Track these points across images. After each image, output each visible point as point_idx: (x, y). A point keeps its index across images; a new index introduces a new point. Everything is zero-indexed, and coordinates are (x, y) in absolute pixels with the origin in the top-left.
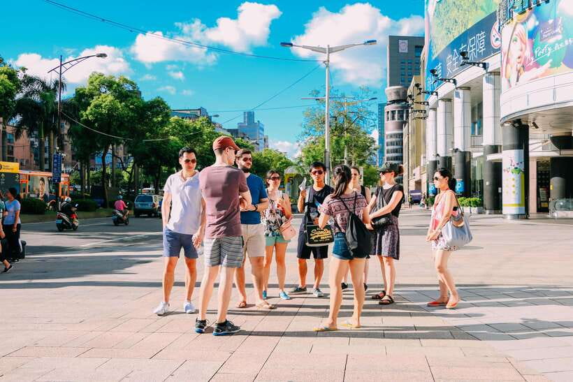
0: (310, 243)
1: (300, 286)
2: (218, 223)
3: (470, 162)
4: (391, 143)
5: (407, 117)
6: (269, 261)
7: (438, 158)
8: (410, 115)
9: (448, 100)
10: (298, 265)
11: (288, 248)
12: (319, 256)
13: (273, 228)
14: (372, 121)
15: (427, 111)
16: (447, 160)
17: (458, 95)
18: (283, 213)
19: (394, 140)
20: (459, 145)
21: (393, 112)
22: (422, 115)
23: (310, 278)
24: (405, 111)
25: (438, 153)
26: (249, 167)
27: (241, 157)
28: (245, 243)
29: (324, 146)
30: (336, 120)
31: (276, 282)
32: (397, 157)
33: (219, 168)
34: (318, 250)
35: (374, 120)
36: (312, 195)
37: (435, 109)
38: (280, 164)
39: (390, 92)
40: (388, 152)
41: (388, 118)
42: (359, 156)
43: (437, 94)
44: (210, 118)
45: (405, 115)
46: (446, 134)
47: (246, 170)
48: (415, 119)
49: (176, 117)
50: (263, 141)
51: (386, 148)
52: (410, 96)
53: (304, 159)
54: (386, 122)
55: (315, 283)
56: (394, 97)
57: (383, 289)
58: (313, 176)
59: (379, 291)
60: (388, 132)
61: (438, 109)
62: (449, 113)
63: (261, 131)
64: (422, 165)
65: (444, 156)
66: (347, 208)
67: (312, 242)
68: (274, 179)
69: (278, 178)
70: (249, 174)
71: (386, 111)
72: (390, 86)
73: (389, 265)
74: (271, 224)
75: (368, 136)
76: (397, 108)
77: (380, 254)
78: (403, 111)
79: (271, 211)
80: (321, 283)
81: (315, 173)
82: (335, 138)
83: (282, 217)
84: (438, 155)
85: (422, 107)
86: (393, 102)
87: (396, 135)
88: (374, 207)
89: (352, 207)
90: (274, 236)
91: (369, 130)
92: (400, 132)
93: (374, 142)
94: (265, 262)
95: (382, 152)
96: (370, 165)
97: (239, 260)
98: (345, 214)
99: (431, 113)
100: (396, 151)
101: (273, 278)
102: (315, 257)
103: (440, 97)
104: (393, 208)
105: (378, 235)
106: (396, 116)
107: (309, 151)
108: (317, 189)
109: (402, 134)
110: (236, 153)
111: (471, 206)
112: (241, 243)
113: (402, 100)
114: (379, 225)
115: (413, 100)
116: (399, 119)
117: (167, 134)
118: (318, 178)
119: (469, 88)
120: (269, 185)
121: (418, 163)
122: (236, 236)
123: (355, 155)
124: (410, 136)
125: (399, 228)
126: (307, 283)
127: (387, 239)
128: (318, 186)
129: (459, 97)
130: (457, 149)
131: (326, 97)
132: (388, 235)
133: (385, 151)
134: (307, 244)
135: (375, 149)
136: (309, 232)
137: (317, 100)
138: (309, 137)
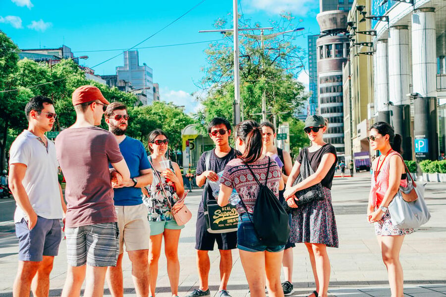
0: (213, 229)
1: (201, 288)
2: (80, 206)
3: (435, 111)
4: (327, 89)
5: (348, 52)
6: (156, 256)
7: (391, 108)
8: (351, 49)
9: (404, 27)
10: (197, 259)
11: (181, 236)
12: (225, 245)
13: (161, 210)
14: (297, 60)
15: (374, 44)
16: (404, 110)
17: (417, 20)
18: (174, 189)
19: (330, 84)
20: (419, 88)
21: (328, 47)
22: (368, 49)
23: (214, 277)
24: (345, 45)
25: (391, 100)
26: (124, 128)
27: (113, 114)
28: (121, 232)
29: (232, 96)
30: (249, 60)
31: (168, 284)
32: (335, 108)
33: (79, 130)
34: (223, 238)
35: (301, 58)
36: (213, 163)
37: (385, 40)
38: (177, 122)
39: (324, 19)
40: (322, 102)
41: (321, 56)
42: (282, 108)
43: (388, 20)
44: (76, 61)
45: (344, 50)
46: (401, 75)
47: (119, 132)
48: (358, 55)
49: (25, 60)
50: (151, 91)
51: (320, 96)
52: (351, 24)
53: (207, 115)
54: (318, 60)
55: (221, 284)
56: (329, 26)
57: (315, 289)
58: (213, 138)
59: (309, 292)
60: (321, 75)
61: (389, 39)
62: (405, 45)
63: (148, 78)
64: (369, 118)
65: (399, 104)
66: (255, 178)
67: (215, 227)
68: (159, 142)
69: (164, 142)
70: (124, 137)
71: (318, 46)
72: (324, 10)
73: (321, 255)
74: (159, 205)
75: (293, 80)
76: (334, 40)
77: (308, 240)
78: (342, 44)
79: (158, 187)
80: (229, 283)
81: (215, 133)
82: (247, 84)
83: (172, 194)
84: (390, 103)
85: (368, 38)
86: (329, 32)
87: (333, 79)
88: (298, 177)
89: (263, 176)
90: (163, 220)
91: (295, 72)
92: (338, 73)
93: (302, 88)
94: (150, 257)
95: (313, 101)
96: (298, 120)
97: (111, 256)
98: (254, 187)
99: (380, 46)
100: (334, 100)
101: (162, 279)
102: (220, 247)
103: (391, 23)
104: (323, 177)
105: (305, 215)
106: (333, 51)
107: (213, 103)
108: (221, 155)
109: (341, 76)
110: (104, 109)
111: (439, 172)
112: (115, 232)
113: (341, 28)
114: (305, 200)
115: (355, 28)
116: (336, 56)
117: (13, 83)
118: (221, 140)
119: (432, 9)
120: (152, 150)
121: (364, 116)
122: (107, 223)
123: (276, 106)
124: (352, 78)
125: (333, 204)
126: (210, 283)
127: (316, 220)
128: (221, 151)
129: (419, 23)
130: (417, 94)
131: (234, 29)
132: (317, 215)
133: (319, 101)
134: (210, 230)
135: (304, 99)
136: (211, 214)
137: (222, 33)
138: (213, 85)
